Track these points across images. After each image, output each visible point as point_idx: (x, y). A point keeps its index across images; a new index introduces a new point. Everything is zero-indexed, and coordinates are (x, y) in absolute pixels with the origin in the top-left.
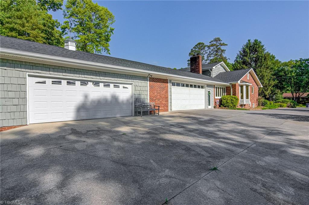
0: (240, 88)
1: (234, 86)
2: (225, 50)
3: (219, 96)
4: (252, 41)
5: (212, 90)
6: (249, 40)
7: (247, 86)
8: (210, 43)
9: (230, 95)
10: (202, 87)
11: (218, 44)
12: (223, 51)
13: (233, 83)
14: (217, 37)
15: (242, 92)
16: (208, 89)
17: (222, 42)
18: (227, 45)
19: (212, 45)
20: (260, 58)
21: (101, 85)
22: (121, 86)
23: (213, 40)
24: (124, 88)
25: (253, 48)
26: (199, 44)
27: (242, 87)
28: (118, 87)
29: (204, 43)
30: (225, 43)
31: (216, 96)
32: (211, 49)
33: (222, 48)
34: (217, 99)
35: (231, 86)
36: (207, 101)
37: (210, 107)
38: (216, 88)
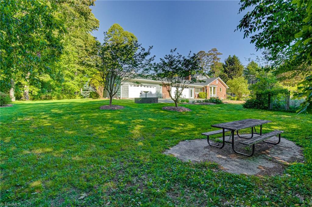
0: (210, 88)
1: (206, 87)
2: (220, 59)
3: (197, 92)
4: (232, 56)
5: (193, 90)
6: (230, 56)
7: (214, 88)
8: (209, 52)
9: (204, 92)
10: (188, 88)
11: (215, 54)
12: (218, 59)
13: (206, 85)
14: (214, 48)
15: (211, 91)
16: (191, 89)
17: (218, 52)
18: (222, 54)
19: (210, 54)
20: (235, 68)
21: (146, 86)
22: (152, 87)
23: (211, 50)
24: (153, 88)
25: (232, 61)
26: (201, 52)
27: (211, 87)
28: (151, 87)
29: (205, 51)
30: (221, 53)
31: (196, 92)
32: (210, 57)
33: (218, 56)
34: (196, 94)
35: (204, 87)
36: (190, 94)
37: (191, 98)
38: (196, 88)
